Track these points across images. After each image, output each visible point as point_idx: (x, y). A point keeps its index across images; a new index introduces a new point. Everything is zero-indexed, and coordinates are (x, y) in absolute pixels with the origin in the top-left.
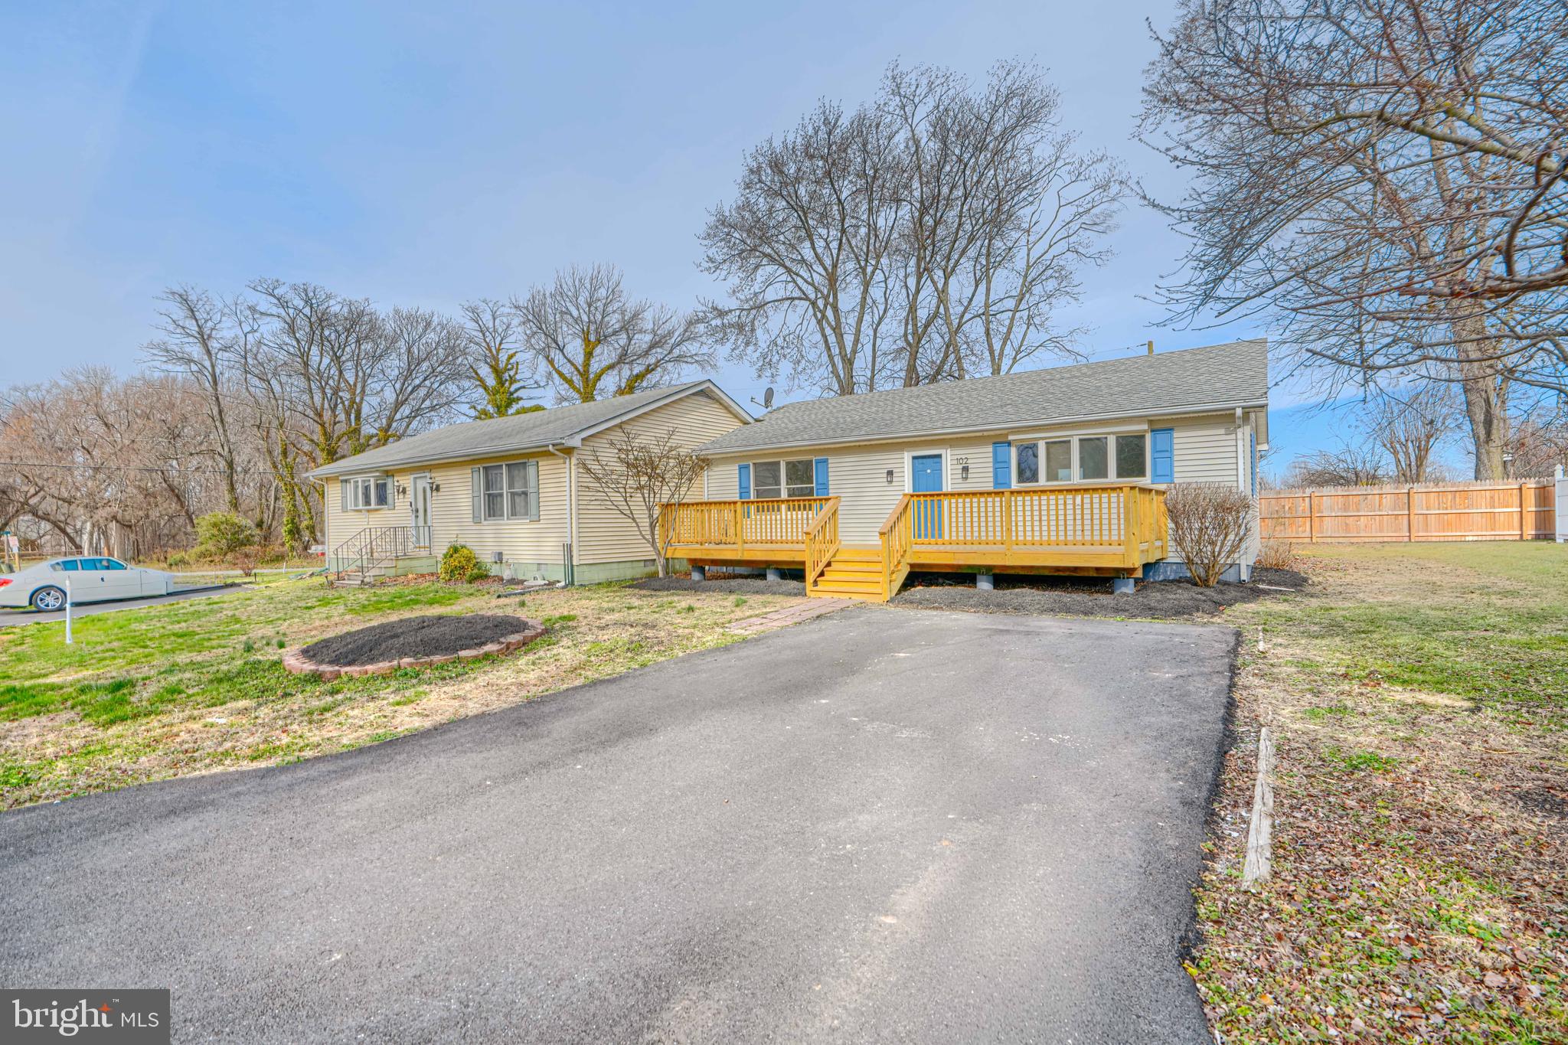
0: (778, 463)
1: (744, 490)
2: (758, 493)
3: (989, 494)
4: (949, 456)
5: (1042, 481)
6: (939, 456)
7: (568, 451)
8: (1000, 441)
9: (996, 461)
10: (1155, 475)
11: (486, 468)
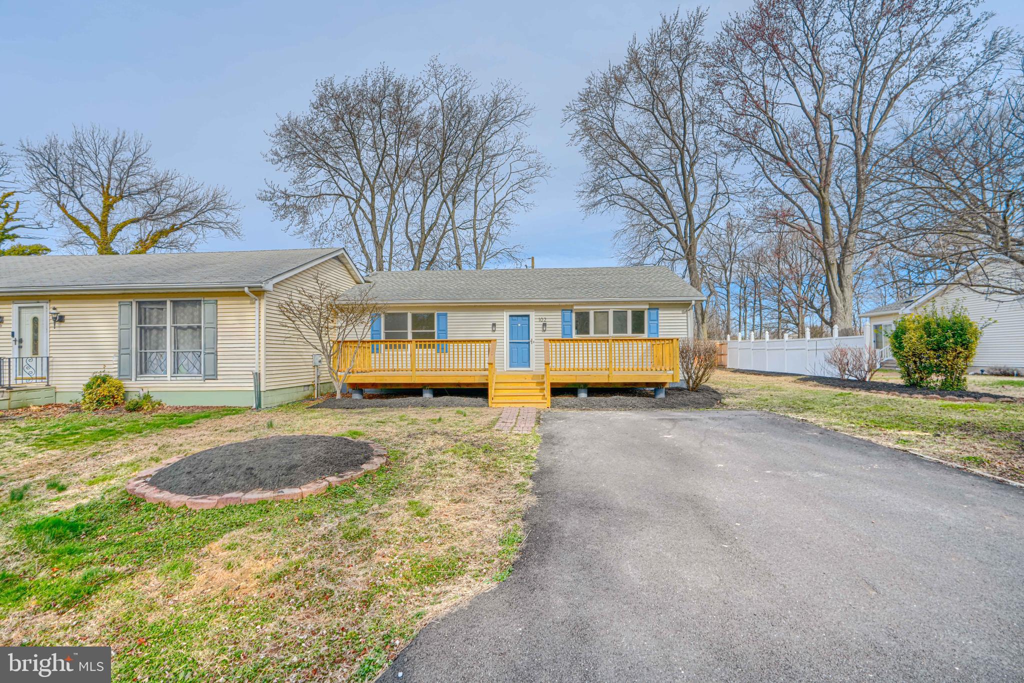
0: (406, 314)
1: (375, 332)
2: (388, 335)
3: (558, 340)
4: (533, 316)
5: (592, 334)
6: (528, 316)
7: (259, 293)
8: (565, 308)
9: (563, 321)
10: (650, 333)
11: (140, 304)
